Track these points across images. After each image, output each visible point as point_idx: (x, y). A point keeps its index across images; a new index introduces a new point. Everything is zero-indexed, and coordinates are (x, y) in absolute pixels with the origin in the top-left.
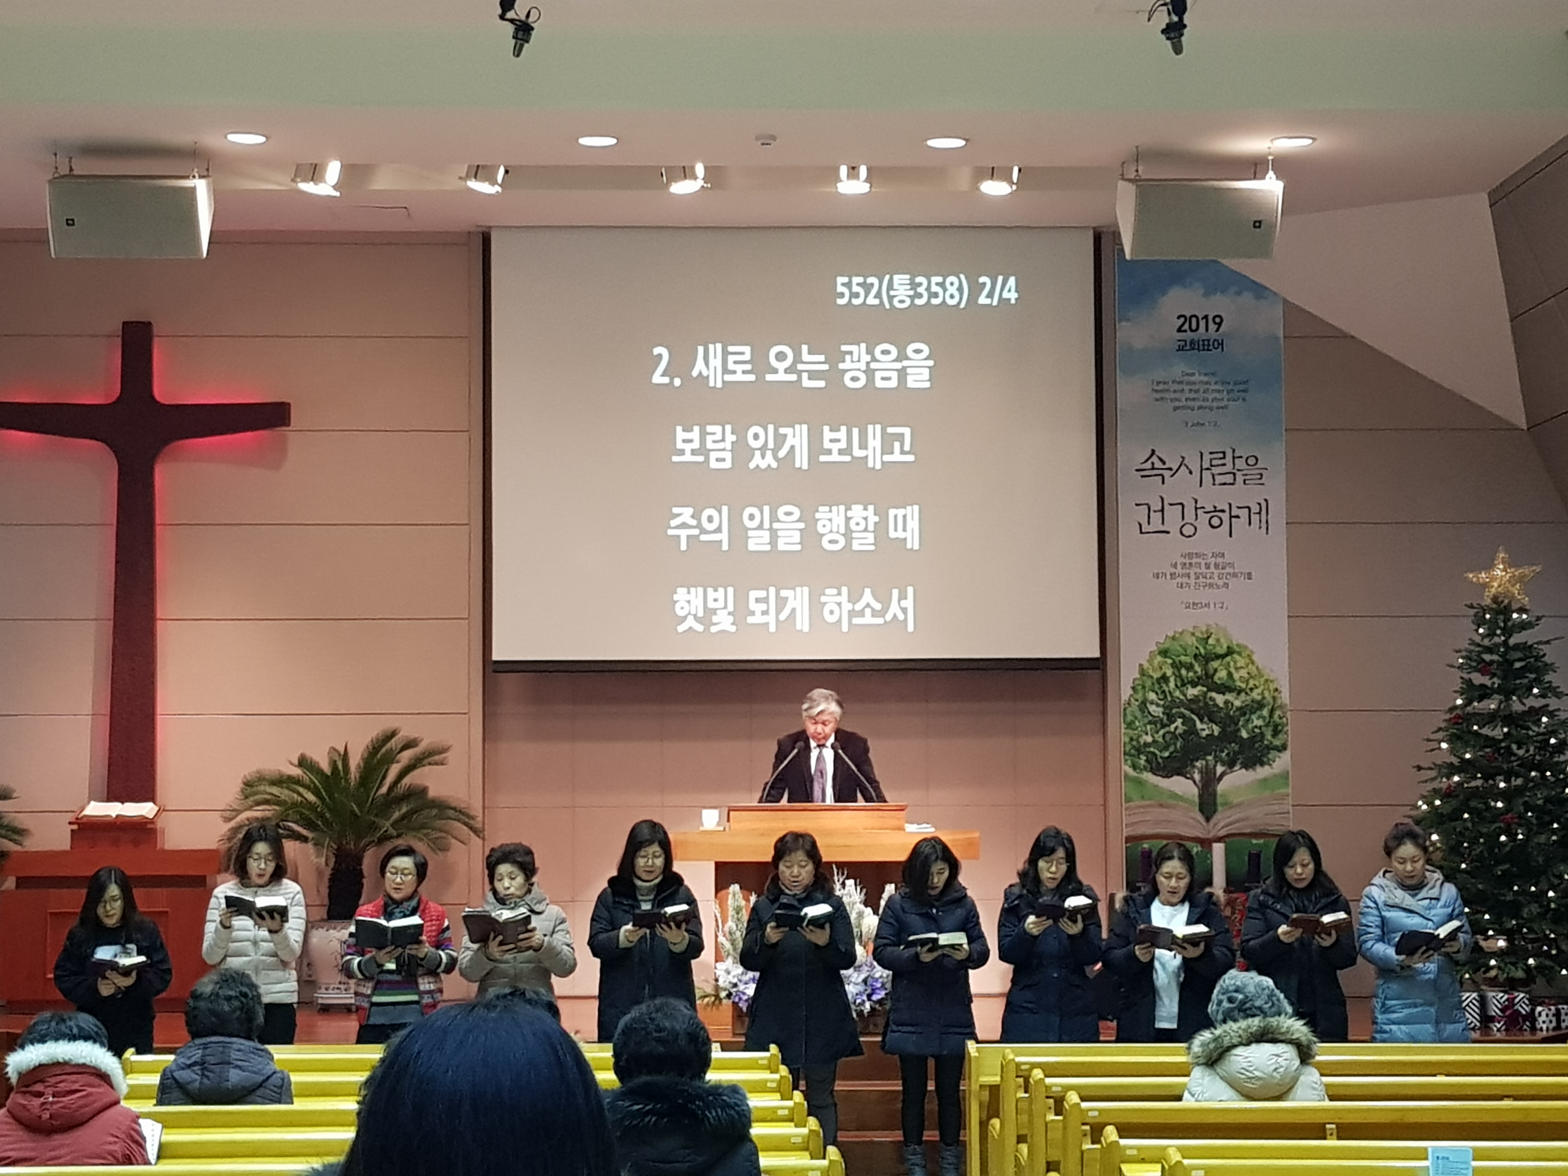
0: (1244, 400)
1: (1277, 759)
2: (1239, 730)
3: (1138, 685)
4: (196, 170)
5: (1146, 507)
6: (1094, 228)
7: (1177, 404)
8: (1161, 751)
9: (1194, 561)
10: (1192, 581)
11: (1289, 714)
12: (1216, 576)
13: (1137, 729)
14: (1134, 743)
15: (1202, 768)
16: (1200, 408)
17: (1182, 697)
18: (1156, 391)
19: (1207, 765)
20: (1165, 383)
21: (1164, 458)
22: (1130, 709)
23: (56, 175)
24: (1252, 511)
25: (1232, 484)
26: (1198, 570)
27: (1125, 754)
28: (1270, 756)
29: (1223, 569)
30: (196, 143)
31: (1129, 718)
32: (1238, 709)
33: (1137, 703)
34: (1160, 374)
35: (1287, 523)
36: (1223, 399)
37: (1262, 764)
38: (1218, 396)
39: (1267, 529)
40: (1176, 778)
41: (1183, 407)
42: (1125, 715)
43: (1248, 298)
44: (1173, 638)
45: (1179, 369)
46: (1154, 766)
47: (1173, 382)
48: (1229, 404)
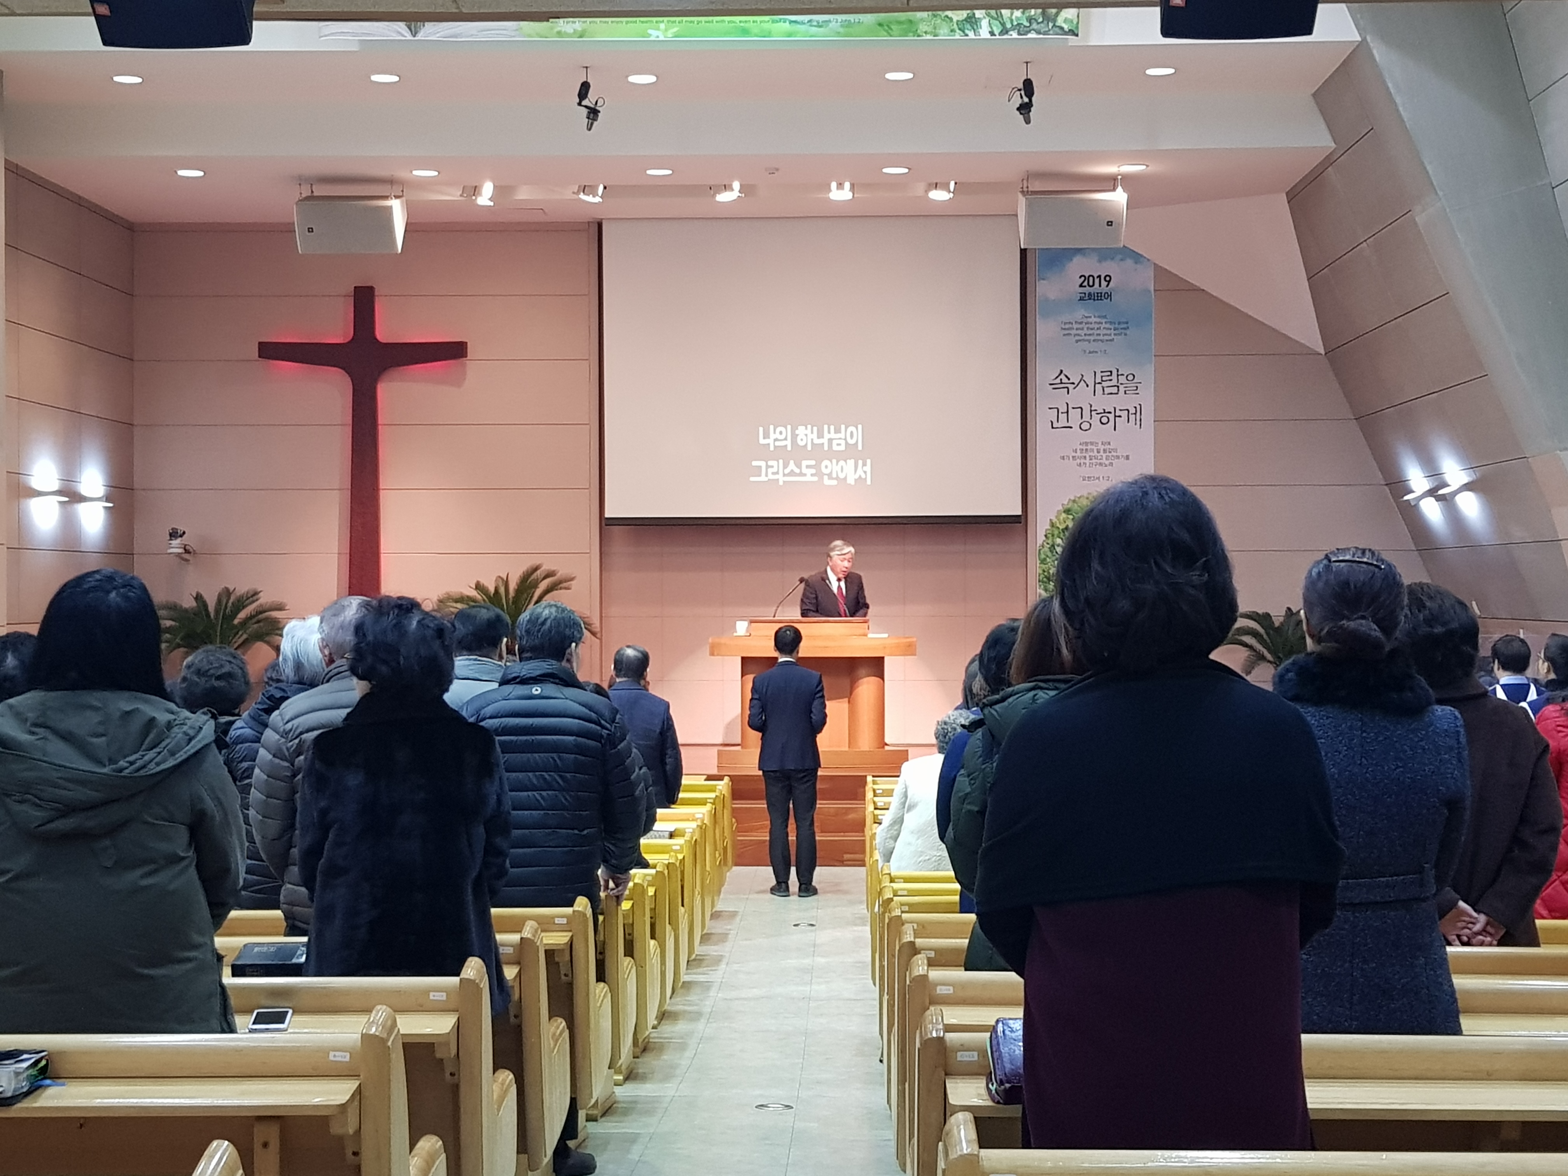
0: (1126, 334)
3: (1049, 533)
4: (393, 193)
5: (1056, 410)
7: (1077, 338)
9: (1089, 447)
10: (1087, 461)
12: (1104, 457)
13: (1048, 563)
14: (1046, 574)
16: (1094, 341)
18: (1065, 329)
20: (1070, 323)
21: (1069, 376)
22: (1043, 550)
24: (1131, 412)
25: (1117, 394)
26: (1091, 454)
27: (1039, 581)
29: (1110, 452)
30: (391, 174)
31: (1043, 556)
33: (1048, 546)
34: (1066, 318)
35: (1155, 421)
38: (1108, 332)
39: (1141, 425)
41: (1084, 340)
42: (1040, 553)
43: (1129, 262)
44: (1074, 501)
45: (1080, 313)
47: (1076, 322)
48: (1115, 337)
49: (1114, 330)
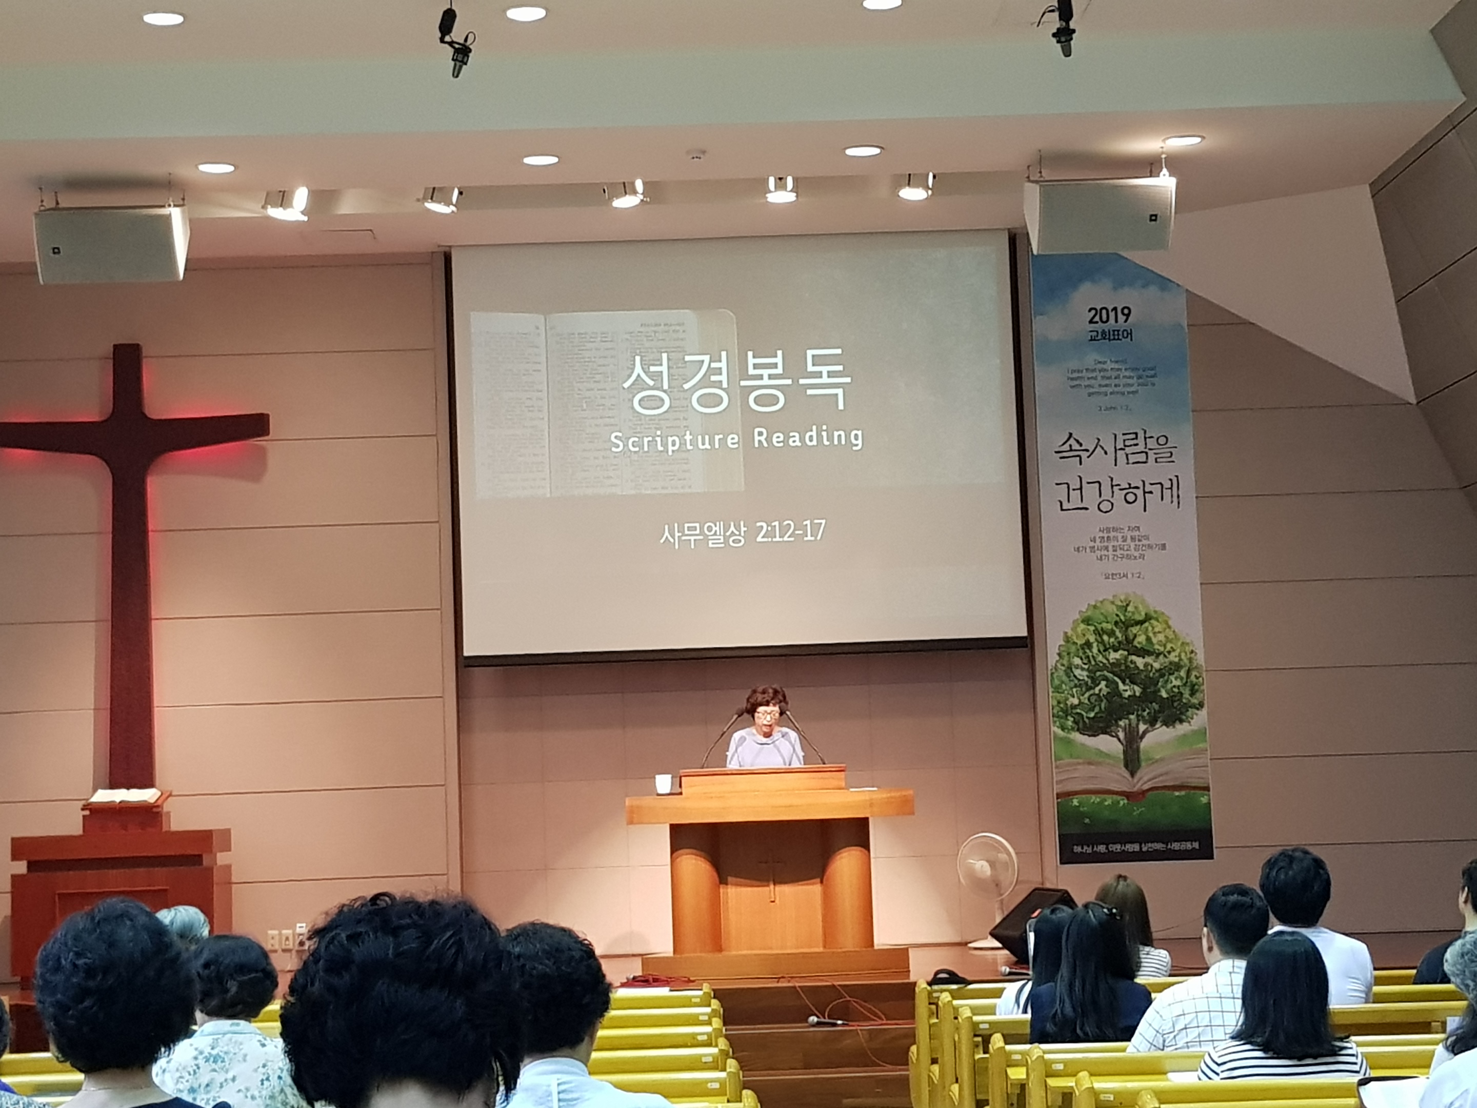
0: (1153, 384)
1: (1195, 716)
2: (1159, 691)
3: (1064, 651)
4: (171, 199)
5: (1066, 486)
6: (1009, 229)
8: (1087, 713)
9: (1111, 534)
10: (1111, 553)
11: (1204, 675)
12: (1132, 547)
13: (1063, 693)
14: (1062, 705)
15: (1125, 725)
16: (1111, 393)
17: (1105, 661)
18: (1072, 379)
19: (1130, 725)
21: (1081, 441)
22: (1057, 673)
23: (42, 208)
24: (1165, 486)
25: (1145, 462)
26: (1116, 543)
27: (1053, 716)
28: (1189, 713)
29: (1139, 540)
30: (170, 174)
31: (1057, 682)
32: (1156, 671)
33: (1063, 668)
34: (1074, 364)
35: (1197, 497)
36: (1132, 385)
37: (1181, 721)
38: (1130, 381)
39: (1179, 503)
40: (1102, 737)
41: (1098, 393)
42: (1052, 679)
43: (1153, 290)
44: (1095, 607)
45: (1091, 358)
46: (1081, 725)
47: (1087, 370)
48: (1140, 387)
49: (1140, 377)
